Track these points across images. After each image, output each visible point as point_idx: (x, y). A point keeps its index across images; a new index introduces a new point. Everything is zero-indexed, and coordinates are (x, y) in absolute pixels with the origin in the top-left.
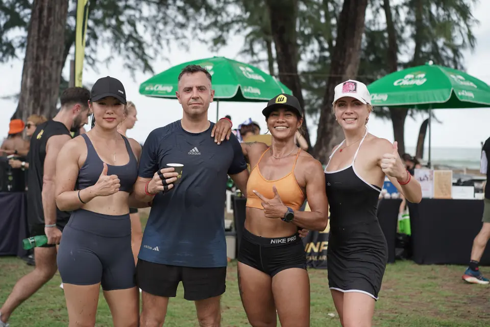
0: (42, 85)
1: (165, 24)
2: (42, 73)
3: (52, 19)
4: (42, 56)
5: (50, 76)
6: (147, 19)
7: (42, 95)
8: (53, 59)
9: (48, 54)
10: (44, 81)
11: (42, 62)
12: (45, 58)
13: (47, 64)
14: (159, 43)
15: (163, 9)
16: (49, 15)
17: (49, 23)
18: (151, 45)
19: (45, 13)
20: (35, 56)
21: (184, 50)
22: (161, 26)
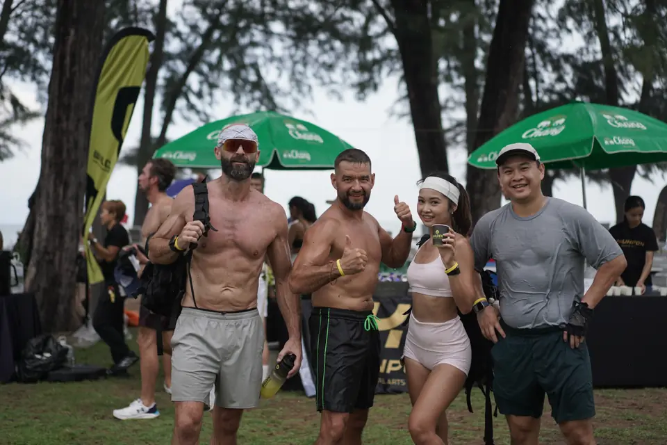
0: (65, 155)
1: (305, 65)
2: (65, 139)
3: (76, 68)
4: (64, 118)
5: (76, 143)
6: (280, 60)
7: (66, 167)
8: (79, 120)
9: (72, 115)
10: (68, 151)
11: (64, 125)
12: (68, 119)
13: (72, 127)
14: (300, 91)
15: (302, 46)
16: (72, 64)
17: (73, 74)
18: (290, 93)
19: (68, 60)
20: (55, 117)
21: (335, 99)
22: (300, 67)
